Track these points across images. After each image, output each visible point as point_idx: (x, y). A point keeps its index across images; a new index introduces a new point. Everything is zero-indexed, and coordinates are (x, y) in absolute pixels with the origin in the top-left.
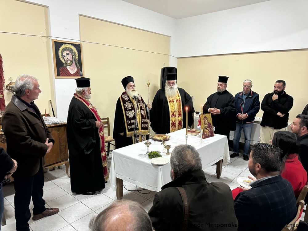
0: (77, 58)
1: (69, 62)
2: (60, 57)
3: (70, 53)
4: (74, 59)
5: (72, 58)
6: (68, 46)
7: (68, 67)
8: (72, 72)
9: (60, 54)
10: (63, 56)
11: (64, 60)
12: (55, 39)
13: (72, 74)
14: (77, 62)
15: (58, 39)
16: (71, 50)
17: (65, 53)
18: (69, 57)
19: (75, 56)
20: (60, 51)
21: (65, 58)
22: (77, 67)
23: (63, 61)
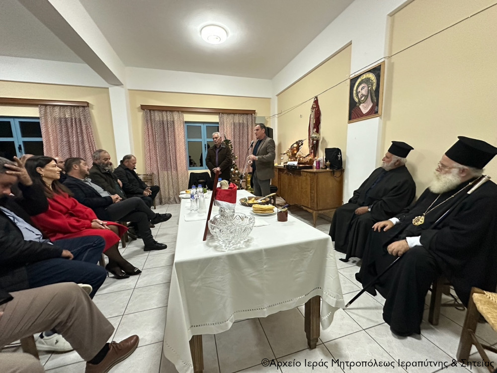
0: (374, 88)
1: (362, 99)
2: (354, 95)
3: (366, 85)
4: (369, 91)
5: (367, 91)
6: (364, 77)
7: (361, 107)
8: (365, 111)
9: (355, 92)
10: (357, 93)
11: (358, 98)
12: (353, 75)
13: (364, 113)
14: (374, 95)
15: (356, 74)
16: (367, 81)
17: (359, 89)
18: (364, 92)
19: (372, 85)
20: (355, 88)
21: (360, 95)
22: (372, 101)
23: (357, 100)
